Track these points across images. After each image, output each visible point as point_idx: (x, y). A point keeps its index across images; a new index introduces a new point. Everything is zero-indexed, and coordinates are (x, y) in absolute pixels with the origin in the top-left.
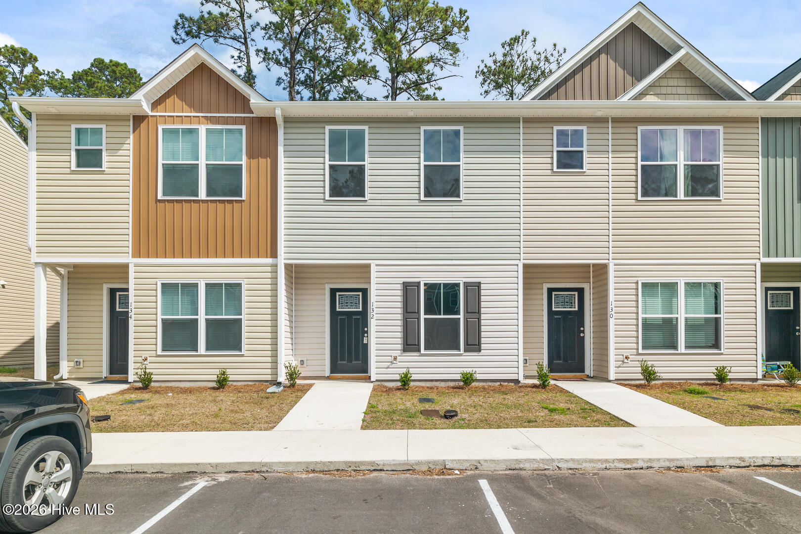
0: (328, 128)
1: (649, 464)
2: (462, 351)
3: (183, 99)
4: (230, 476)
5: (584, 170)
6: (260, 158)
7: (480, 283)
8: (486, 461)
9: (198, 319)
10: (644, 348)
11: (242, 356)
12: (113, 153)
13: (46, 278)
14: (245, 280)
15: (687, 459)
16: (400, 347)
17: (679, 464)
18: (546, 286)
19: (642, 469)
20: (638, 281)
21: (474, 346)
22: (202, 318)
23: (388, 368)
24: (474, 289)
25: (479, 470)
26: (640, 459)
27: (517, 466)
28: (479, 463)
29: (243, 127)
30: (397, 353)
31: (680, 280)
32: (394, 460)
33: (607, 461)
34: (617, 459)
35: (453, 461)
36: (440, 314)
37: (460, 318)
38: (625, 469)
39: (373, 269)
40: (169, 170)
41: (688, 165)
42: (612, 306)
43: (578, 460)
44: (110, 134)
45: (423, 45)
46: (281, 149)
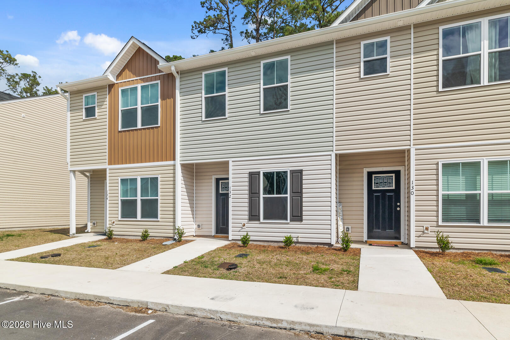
0: (204, 73)
1: (292, 326)
2: (289, 221)
3: (130, 71)
4: (41, 296)
5: (388, 73)
6: (167, 99)
7: (302, 171)
8: (172, 306)
9: (137, 199)
10: (444, 220)
11: (158, 221)
12: (100, 108)
13: (75, 178)
14: (160, 175)
15: (326, 327)
16: (247, 217)
17: (318, 329)
18: (366, 171)
19: (285, 329)
20: (438, 162)
21: (298, 217)
22: (139, 198)
23: (239, 231)
24: (298, 175)
25: (167, 312)
26: (285, 320)
27: (192, 313)
28: (168, 307)
29: (159, 82)
30: (245, 221)
31: (483, 159)
32: (119, 298)
33: (257, 318)
34: (266, 318)
35: (152, 303)
36: (274, 194)
37: (287, 197)
38: (271, 327)
39: (231, 164)
40: (125, 113)
41: (492, 53)
42: (413, 185)
43: (235, 314)
44: (99, 97)
45: (341, 3)
46: (177, 92)
